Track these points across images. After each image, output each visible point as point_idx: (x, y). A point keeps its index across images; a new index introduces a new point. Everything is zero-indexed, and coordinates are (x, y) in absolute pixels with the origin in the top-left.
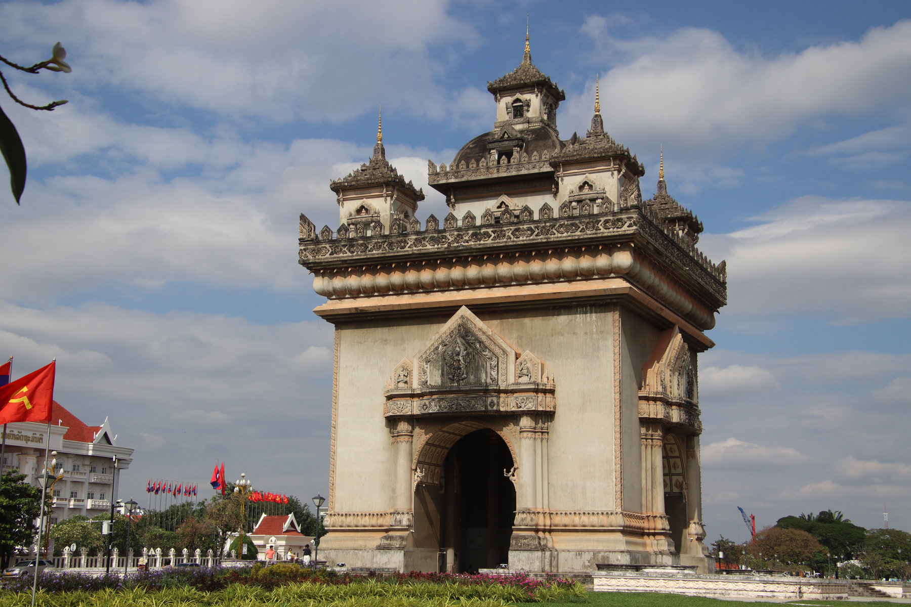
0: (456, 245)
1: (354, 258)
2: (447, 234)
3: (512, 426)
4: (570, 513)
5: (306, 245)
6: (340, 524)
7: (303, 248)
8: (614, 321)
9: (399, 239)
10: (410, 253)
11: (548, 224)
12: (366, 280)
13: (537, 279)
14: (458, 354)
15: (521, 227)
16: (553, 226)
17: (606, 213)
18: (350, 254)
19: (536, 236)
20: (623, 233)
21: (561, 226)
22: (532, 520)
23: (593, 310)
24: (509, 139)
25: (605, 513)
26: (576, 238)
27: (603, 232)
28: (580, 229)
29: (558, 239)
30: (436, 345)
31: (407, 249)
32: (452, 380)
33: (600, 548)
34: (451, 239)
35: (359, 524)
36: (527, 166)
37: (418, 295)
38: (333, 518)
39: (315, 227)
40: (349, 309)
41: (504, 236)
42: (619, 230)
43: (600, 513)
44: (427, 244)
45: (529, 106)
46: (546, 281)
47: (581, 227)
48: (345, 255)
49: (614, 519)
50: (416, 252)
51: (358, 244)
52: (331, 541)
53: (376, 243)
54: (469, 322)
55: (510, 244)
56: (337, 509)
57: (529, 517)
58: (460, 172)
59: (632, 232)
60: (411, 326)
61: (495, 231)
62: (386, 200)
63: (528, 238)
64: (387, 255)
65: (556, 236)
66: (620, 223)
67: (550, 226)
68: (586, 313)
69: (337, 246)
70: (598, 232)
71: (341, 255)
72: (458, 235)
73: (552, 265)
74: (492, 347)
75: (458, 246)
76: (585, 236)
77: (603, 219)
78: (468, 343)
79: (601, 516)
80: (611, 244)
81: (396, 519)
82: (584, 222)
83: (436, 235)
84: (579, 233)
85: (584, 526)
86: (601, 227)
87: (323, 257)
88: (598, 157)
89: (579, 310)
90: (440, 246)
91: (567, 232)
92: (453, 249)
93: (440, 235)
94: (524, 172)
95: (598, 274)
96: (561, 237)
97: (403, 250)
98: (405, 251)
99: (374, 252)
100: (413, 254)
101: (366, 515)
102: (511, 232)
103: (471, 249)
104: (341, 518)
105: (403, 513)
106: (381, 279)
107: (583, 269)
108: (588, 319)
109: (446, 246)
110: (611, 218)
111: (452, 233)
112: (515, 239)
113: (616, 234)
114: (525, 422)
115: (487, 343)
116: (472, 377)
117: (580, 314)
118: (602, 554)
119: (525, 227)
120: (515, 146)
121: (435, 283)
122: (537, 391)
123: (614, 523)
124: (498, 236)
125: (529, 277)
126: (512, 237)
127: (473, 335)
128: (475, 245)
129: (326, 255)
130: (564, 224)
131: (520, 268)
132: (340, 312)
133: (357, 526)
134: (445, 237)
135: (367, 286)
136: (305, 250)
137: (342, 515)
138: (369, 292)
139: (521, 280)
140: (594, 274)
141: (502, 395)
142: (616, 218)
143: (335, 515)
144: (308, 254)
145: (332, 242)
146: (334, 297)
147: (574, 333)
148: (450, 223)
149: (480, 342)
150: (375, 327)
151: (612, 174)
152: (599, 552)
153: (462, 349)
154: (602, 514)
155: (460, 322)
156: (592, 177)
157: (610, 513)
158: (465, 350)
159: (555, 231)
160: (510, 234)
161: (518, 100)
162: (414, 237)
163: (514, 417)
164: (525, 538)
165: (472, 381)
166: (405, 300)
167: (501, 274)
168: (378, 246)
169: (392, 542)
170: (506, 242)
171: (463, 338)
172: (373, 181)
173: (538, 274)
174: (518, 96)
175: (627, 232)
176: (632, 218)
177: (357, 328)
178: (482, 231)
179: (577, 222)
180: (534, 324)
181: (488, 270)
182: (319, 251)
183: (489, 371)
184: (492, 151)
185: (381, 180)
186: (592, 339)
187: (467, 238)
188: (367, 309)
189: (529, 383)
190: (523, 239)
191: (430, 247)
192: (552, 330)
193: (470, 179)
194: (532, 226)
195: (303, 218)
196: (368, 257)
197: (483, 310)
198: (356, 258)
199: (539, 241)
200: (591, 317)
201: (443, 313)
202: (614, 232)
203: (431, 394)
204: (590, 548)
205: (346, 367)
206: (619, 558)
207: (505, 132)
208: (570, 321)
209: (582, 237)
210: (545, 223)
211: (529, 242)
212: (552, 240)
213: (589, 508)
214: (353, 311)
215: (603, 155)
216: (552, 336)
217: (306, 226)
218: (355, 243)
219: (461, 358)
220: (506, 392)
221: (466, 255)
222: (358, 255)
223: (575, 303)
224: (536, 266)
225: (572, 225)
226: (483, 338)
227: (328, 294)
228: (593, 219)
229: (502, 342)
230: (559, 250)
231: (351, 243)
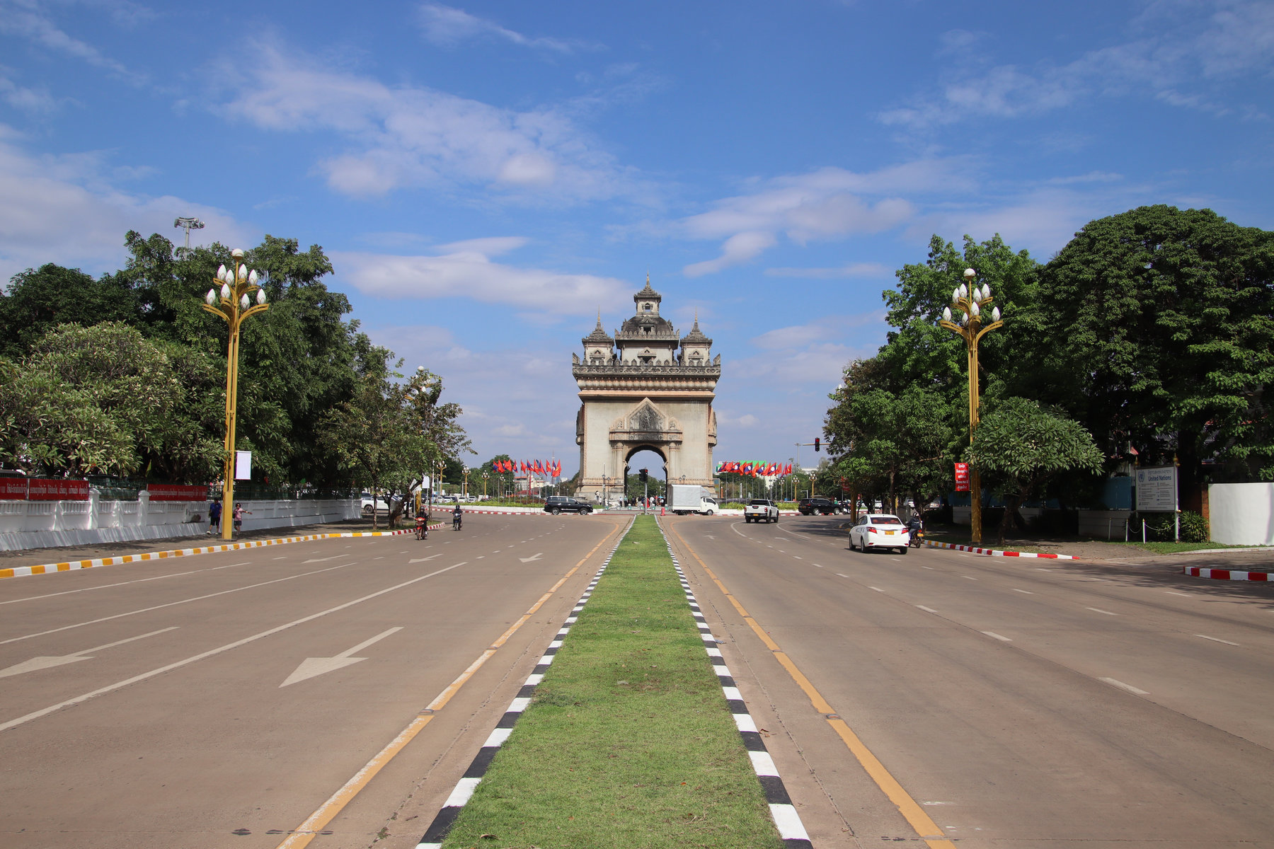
2: (641, 368)
3: (665, 446)
4: (689, 480)
5: (576, 367)
7: (574, 368)
8: (706, 408)
9: (619, 368)
10: (625, 374)
11: (684, 368)
12: (603, 383)
13: (676, 389)
14: (646, 417)
15: (673, 368)
16: (686, 369)
17: (708, 367)
18: (597, 372)
20: (714, 375)
21: (690, 370)
23: (698, 402)
24: (649, 323)
25: (702, 479)
26: (696, 375)
27: (707, 373)
30: (635, 413)
31: (623, 372)
32: (644, 427)
34: (643, 370)
35: (599, 483)
39: (579, 359)
41: (666, 371)
43: (700, 479)
44: (632, 371)
46: (680, 390)
47: (698, 371)
48: (594, 373)
49: (706, 482)
50: (627, 374)
51: (601, 368)
54: (650, 404)
55: (669, 375)
56: (588, 477)
57: (674, 480)
58: (627, 334)
59: (718, 375)
60: (620, 404)
61: (662, 369)
62: (607, 349)
63: (676, 373)
64: (614, 374)
66: (713, 371)
68: (695, 403)
69: (591, 369)
70: (705, 374)
72: (646, 369)
73: (684, 384)
74: (659, 415)
75: (646, 374)
76: (699, 375)
77: (706, 369)
78: (650, 413)
79: (700, 481)
80: (708, 378)
81: (618, 481)
82: (699, 369)
83: (636, 368)
84: (697, 373)
87: (584, 373)
88: (700, 342)
89: (692, 402)
90: (638, 372)
91: (692, 372)
92: (644, 374)
93: (638, 368)
94: (658, 339)
96: (689, 374)
97: (621, 372)
99: (608, 372)
101: (602, 479)
103: (652, 375)
105: (621, 479)
106: (610, 383)
107: (696, 387)
108: (696, 406)
109: (641, 373)
111: (643, 368)
112: (671, 373)
113: (712, 375)
114: (673, 445)
115: (657, 413)
116: (652, 427)
117: (693, 404)
119: (675, 368)
120: (652, 326)
121: (633, 387)
122: (677, 433)
124: (663, 371)
125: (674, 388)
127: (652, 410)
128: (653, 373)
131: (671, 384)
132: (587, 396)
133: (597, 484)
137: (590, 480)
138: (601, 388)
139: (669, 389)
140: (700, 389)
142: (711, 369)
143: (587, 479)
144: (577, 371)
145: (587, 366)
146: (585, 389)
147: (690, 411)
148: (642, 364)
149: (655, 413)
150: (604, 403)
153: (648, 415)
155: (645, 404)
156: (698, 350)
157: (704, 479)
159: (687, 372)
160: (668, 371)
161: (648, 304)
162: (626, 368)
163: (667, 443)
165: (653, 429)
166: (619, 393)
167: (663, 386)
168: (609, 370)
169: (617, 490)
170: (667, 373)
171: (648, 410)
172: (599, 339)
173: (678, 387)
174: (648, 302)
175: (716, 375)
176: (718, 370)
177: (596, 403)
178: (656, 368)
180: (674, 406)
181: (657, 384)
182: (582, 369)
183: (659, 425)
184: (640, 327)
185: (602, 338)
186: (697, 413)
187: (650, 370)
188: (601, 395)
189: (673, 430)
190: (674, 373)
191: (634, 373)
192: (681, 409)
193: (631, 339)
194: (678, 369)
195: (574, 354)
196: (605, 374)
197: (655, 399)
199: (680, 374)
201: (639, 399)
202: (710, 374)
203: (634, 432)
205: (591, 418)
207: (643, 318)
208: (689, 406)
212: (686, 375)
213: (695, 478)
215: (702, 341)
216: (681, 411)
217: (576, 358)
218: (599, 368)
219: (648, 419)
220: (665, 433)
221: (649, 377)
222: (600, 373)
223: (692, 400)
224: (677, 384)
225: (695, 370)
226: (655, 411)
227: (582, 388)
228: (702, 368)
229: (662, 412)
230: (687, 378)
231: (597, 368)
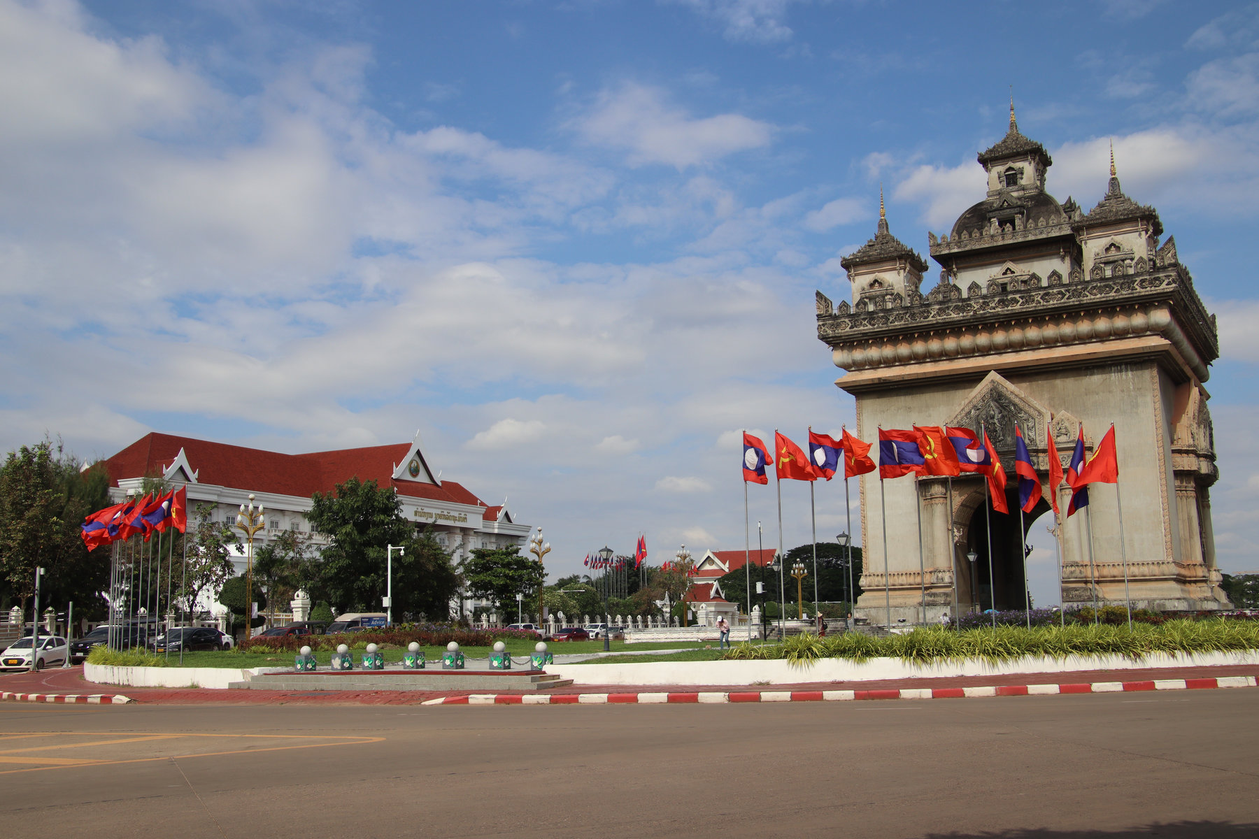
0: (982, 312)
1: (876, 330)
2: (972, 302)
4: (1118, 565)
5: (824, 321)
6: (876, 584)
7: (821, 323)
8: (1152, 378)
9: (921, 309)
10: (935, 322)
11: (1079, 287)
12: (888, 351)
13: (1066, 341)
14: (993, 418)
15: (1051, 291)
16: (1085, 289)
17: (1142, 273)
18: (871, 327)
19: (1068, 299)
20: (1162, 291)
21: (1094, 288)
22: (1081, 571)
23: (1129, 368)
24: (1010, 207)
25: (1156, 563)
26: (1111, 298)
27: (1140, 291)
28: (1114, 290)
29: (1091, 301)
30: (967, 410)
31: (930, 318)
33: (1154, 595)
34: (976, 307)
35: (896, 583)
36: (1033, 232)
37: (941, 362)
38: (869, 579)
39: (831, 303)
40: (872, 380)
41: (1033, 301)
42: (1157, 288)
43: (1150, 563)
44: (951, 312)
45: (1022, 173)
46: (1077, 342)
47: (1116, 288)
48: (866, 328)
49: (1166, 569)
50: (940, 321)
51: (878, 317)
52: (869, 600)
53: (897, 315)
54: (1000, 386)
55: (1040, 308)
56: (871, 570)
57: (1078, 570)
58: (963, 241)
59: (1172, 289)
60: (936, 394)
61: (1023, 296)
62: (899, 273)
63: (1059, 302)
64: (910, 326)
65: (1089, 298)
66: (1157, 282)
67: (1082, 289)
68: (1121, 371)
69: (857, 320)
70: (1134, 291)
71: (862, 328)
72: (984, 303)
73: (1084, 327)
74: (1027, 408)
75: (985, 314)
76: (1121, 297)
77: (1138, 279)
78: (1002, 406)
79: (1151, 567)
80: (1147, 303)
81: (938, 577)
82: (1118, 283)
83: (960, 304)
84: (1114, 294)
85: (1134, 576)
86: (1137, 287)
87: (843, 331)
88: (1125, 219)
89: (1113, 368)
90: (965, 314)
91: (1101, 294)
92: (979, 316)
93: (964, 303)
94: (1031, 238)
95: (1133, 332)
96: (1094, 299)
97: (926, 320)
98: (929, 321)
99: (896, 323)
100: (937, 323)
101: (902, 574)
102: (1040, 297)
103: (999, 315)
104: (876, 579)
105: (944, 571)
106: (903, 349)
107: (1117, 329)
108: (1124, 376)
109: (972, 313)
110: (1148, 277)
111: (977, 300)
112: (1045, 304)
113: (1154, 292)
115: (1021, 405)
116: (1009, 439)
117: (1115, 373)
118: (1158, 601)
119: (1055, 291)
120: (1017, 214)
121: (960, 350)
123: (1166, 571)
124: (1027, 301)
125: (1059, 340)
126: (1042, 301)
127: (1006, 398)
128: (1002, 311)
129: (846, 329)
130: (1096, 286)
131: (1050, 331)
132: (862, 383)
133: (894, 585)
134: (970, 305)
135: (889, 356)
136: (823, 325)
137: (878, 575)
138: (889, 363)
139: (1050, 343)
140: (1128, 333)
141: (1040, 455)
142: (1153, 277)
143: (870, 576)
144: (827, 329)
145: (850, 316)
146: (853, 369)
147: (1110, 392)
148: (974, 292)
149: (1015, 405)
150: (897, 395)
151: (1140, 235)
152: (1154, 600)
153: (997, 412)
154: (1153, 563)
155: (990, 386)
156: (1118, 239)
157: (1161, 562)
158: (999, 414)
159: (1087, 294)
160: (1039, 299)
161: (1010, 169)
162: (937, 307)
164: (1076, 589)
165: (1010, 443)
166: (929, 368)
167: (1030, 338)
168: (899, 318)
169: (936, 599)
170: (1036, 307)
171: (996, 401)
172: (886, 256)
173: (1069, 336)
174: (1010, 164)
175: (1166, 291)
176: (1171, 276)
177: (878, 398)
178: (1009, 297)
179: (1111, 283)
180: (1066, 385)
181: (1016, 335)
182: (838, 325)
183: (1026, 432)
184: (992, 220)
185: (895, 254)
186: (1129, 396)
187: (993, 305)
188: (890, 379)
189: (1068, 442)
190: (1053, 303)
191: (954, 316)
192: (1086, 389)
193: (974, 248)
194: (1063, 290)
195: (818, 294)
196: (890, 328)
197: (1012, 373)
198: (878, 330)
199: (1071, 303)
200: (1127, 375)
201: (973, 378)
202: (1151, 291)
204: (1143, 597)
205: (870, 435)
206: (1176, 605)
207: (1005, 200)
208: (1104, 380)
209: (1117, 298)
210: (1076, 286)
211: (1060, 305)
212: (1085, 302)
213: (1137, 559)
214: (876, 381)
215: (1130, 216)
216: (1086, 395)
217: (823, 303)
218: (875, 316)
219: (996, 421)
220: (1044, 451)
221: (992, 321)
222: (879, 327)
223: (1109, 363)
224: (1067, 329)
225: (1106, 286)
226: (1017, 400)
227: (846, 367)
228: (1128, 280)
229: (1036, 403)
230: (1091, 311)
231: (871, 316)
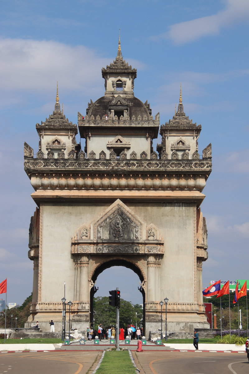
0: (116, 168)
1: (58, 169)
2: (112, 162)
3: (142, 260)
4: (172, 304)
5: (28, 160)
6: (45, 308)
7: (26, 161)
8: (194, 211)
9: (84, 162)
10: (91, 170)
11: (166, 162)
12: (63, 181)
13: (155, 188)
14: (118, 224)
15: (152, 162)
16: (168, 163)
17: (196, 160)
18: (56, 167)
19: (160, 167)
20: (204, 170)
21: (173, 164)
22: (155, 307)
23: (183, 205)
24: (121, 105)
25: (189, 304)
26: (181, 170)
27: (194, 169)
28: (182, 166)
29: (171, 170)
30: (104, 218)
31: (89, 167)
32: (115, 237)
33: (188, 320)
34: (114, 165)
37: (90, 191)
38: (41, 306)
39: (33, 150)
40: (53, 196)
41: (143, 166)
42: (202, 168)
43: (187, 304)
44: (100, 166)
45: (125, 84)
46: (160, 189)
47: (183, 165)
48: (52, 167)
49: (194, 307)
50: (94, 170)
51: (60, 162)
52: (41, 317)
53: (71, 163)
54: (122, 208)
55: (146, 170)
56: (43, 300)
57: (154, 306)
58: (97, 121)
59: (209, 170)
60: (85, 207)
61: (138, 163)
62: (69, 138)
63: (155, 168)
64: (78, 170)
65: (170, 168)
66: (202, 165)
67: (167, 163)
68: (180, 206)
69: (48, 162)
70: (192, 168)
71: (50, 167)
72: (118, 163)
73: (166, 182)
74: (135, 221)
75: (118, 169)
76: (185, 170)
77: (194, 162)
78: (123, 219)
79: (187, 306)
80: (197, 174)
81: (82, 306)
82: (184, 163)
83: (105, 162)
84: (182, 168)
85: (179, 310)
86: (193, 166)
87: (39, 167)
88: (188, 129)
89: (176, 204)
90: (107, 167)
91: (176, 167)
92: (115, 170)
93: (107, 162)
95: (188, 188)
96: (172, 169)
97: (86, 168)
98: (88, 169)
100: (93, 170)
102: (146, 164)
103: (125, 170)
104: (46, 306)
105: (86, 303)
106: (71, 181)
107: (181, 185)
108: (181, 209)
109: (111, 168)
110: (198, 162)
111: (114, 161)
112: (149, 168)
113: (201, 170)
114: (151, 259)
115: (132, 218)
116: (126, 236)
117: (177, 207)
118: (190, 323)
119: (154, 162)
120: (125, 109)
121: (101, 186)
122: (157, 244)
124: (139, 166)
125: (152, 187)
126: (147, 167)
127: (125, 215)
128: (127, 169)
129: (41, 167)
130: (174, 163)
131: (148, 182)
132: (46, 197)
133: (55, 310)
134: (111, 163)
135: (62, 184)
136: (28, 162)
137: (47, 304)
138: (62, 187)
139: (147, 188)
140: (185, 188)
142: (201, 162)
143: (42, 304)
144: (30, 165)
145: (44, 159)
146: (41, 188)
147: (174, 216)
148: (113, 156)
149: (129, 219)
150: (64, 205)
151: (194, 138)
152: (188, 323)
153: (121, 221)
154: (188, 304)
155: (117, 207)
156: (184, 139)
157: (191, 304)
158: (122, 222)
159: (169, 166)
160: (146, 165)
161: (119, 80)
162: (93, 162)
163: (145, 256)
164: (153, 316)
165: (126, 238)
166: (83, 193)
167: (139, 184)
168: (72, 164)
169: (81, 318)
170: (144, 169)
171: (120, 215)
172: (63, 127)
173: (157, 186)
174: (119, 78)
175: (206, 170)
176: (209, 163)
177: (53, 205)
178: (131, 162)
179: (181, 162)
180: (153, 210)
181: (132, 182)
182: (37, 164)
183: (134, 233)
184: (112, 110)
186: (183, 219)
187: (122, 165)
188: (63, 196)
190: (152, 168)
191: (102, 168)
192: (162, 213)
193: (103, 125)
194: (158, 162)
195: (25, 144)
196: (67, 170)
197: (128, 201)
199: (161, 170)
200: (182, 209)
201: (109, 201)
202: (199, 169)
203: (103, 243)
204: (183, 321)
205: (47, 226)
206: (198, 326)
207: (119, 101)
208: (171, 210)
209: (183, 170)
210: (164, 161)
211: (156, 170)
212: (168, 170)
213: (180, 302)
214: (55, 197)
215: (191, 128)
216: (162, 216)
217: (28, 149)
218: (58, 161)
219: (120, 226)
220: (141, 244)
221: (121, 173)
222: (60, 168)
223: (175, 201)
224: (157, 182)
225: (179, 164)
226: (130, 216)
227: (37, 187)
228: (189, 162)
229: (139, 218)
230: (170, 175)
231: (56, 161)
